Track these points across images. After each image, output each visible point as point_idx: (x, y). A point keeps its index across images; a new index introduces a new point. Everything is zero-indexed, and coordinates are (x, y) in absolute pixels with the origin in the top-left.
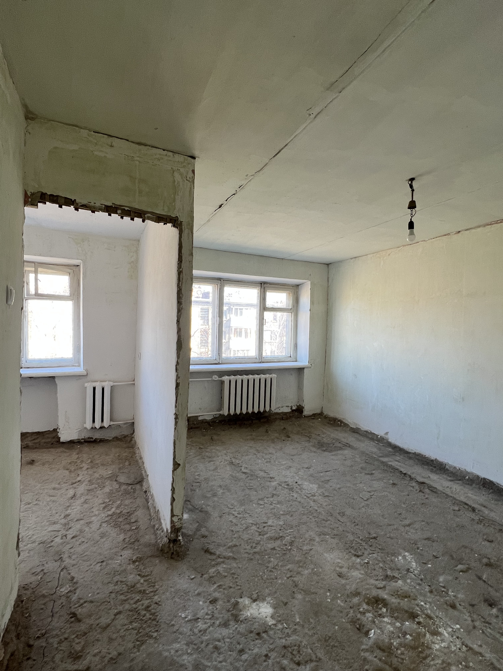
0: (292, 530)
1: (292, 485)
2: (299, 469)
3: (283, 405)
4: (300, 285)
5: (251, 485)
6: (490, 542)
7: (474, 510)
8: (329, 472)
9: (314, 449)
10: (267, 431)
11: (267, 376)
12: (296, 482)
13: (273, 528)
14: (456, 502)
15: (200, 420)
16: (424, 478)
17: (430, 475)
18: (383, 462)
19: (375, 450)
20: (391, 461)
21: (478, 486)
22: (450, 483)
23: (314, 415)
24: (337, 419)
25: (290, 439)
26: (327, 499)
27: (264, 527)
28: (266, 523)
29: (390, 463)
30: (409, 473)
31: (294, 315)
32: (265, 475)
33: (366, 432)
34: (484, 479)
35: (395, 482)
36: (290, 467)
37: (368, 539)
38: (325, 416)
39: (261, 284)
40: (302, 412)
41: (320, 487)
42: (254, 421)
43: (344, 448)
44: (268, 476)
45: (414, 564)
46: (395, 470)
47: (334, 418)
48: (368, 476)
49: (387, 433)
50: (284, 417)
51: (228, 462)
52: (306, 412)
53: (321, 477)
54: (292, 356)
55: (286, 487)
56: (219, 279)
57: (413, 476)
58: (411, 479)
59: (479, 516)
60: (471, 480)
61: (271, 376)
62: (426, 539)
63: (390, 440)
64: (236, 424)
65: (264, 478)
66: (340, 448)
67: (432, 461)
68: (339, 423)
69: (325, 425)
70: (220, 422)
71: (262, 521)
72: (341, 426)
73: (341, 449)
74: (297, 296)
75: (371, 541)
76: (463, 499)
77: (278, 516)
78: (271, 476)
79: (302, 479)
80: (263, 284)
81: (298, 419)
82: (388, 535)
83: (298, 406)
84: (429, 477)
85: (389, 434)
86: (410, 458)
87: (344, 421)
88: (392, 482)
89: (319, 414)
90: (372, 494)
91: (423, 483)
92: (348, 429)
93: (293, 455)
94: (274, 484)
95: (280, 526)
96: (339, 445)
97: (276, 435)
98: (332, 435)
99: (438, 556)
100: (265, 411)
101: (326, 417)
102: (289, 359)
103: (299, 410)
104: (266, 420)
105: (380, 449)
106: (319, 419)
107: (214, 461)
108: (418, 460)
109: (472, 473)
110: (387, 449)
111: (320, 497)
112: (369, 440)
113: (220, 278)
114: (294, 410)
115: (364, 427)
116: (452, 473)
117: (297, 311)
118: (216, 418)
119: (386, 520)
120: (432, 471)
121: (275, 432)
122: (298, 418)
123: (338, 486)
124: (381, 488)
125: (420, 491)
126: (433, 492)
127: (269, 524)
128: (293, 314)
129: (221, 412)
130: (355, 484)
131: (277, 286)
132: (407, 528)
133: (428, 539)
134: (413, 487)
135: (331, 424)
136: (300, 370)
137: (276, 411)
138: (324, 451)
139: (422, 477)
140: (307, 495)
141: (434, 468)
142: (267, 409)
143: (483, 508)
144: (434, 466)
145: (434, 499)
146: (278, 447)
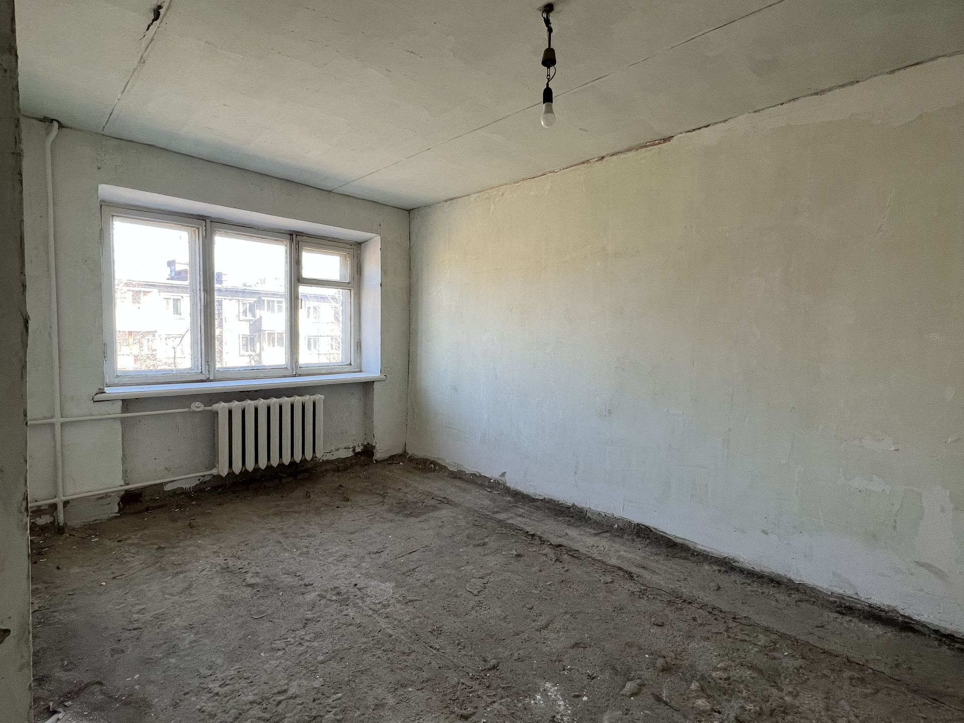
0: (340, 695)
1: (347, 592)
2: (363, 557)
3: (340, 446)
4: (364, 242)
5: (262, 608)
6: (660, 626)
7: (631, 576)
8: (415, 553)
9: (391, 516)
10: (308, 495)
11: (307, 398)
12: (356, 585)
13: (299, 701)
14: (607, 568)
15: (169, 491)
16: (560, 537)
17: (567, 531)
18: (499, 521)
19: (487, 502)
20: (511, 518)
21: (630, 537)
22: (596, 539)
23: (392, 457)
24: (429, 460)
25: (349, 503)
26: (410, 609)
27: (279, 703)
28: (285, 691)
29: (510, 521)
30: (539, 533)
31: (355, 294)
32: (296, 582)
33: (474, 475)
34: (638, 525)
35: (520, 552)
36: (346, 556)
37: (482, 674)
38: (411, 457)
39: (292, 235)
40: (373, 454)
41: (399, 585)
42: (284, 481)
43: (439, 506)
44: (302, 582)
45: (562, 703)
46: (518, 531)
47: (423, 459)
48: (479, 549)
49: (503, 474)
50: (341, 466)
51: (218, 568)
52: (380, 454)
53: (402, 564)
54: (352, 363)
55: (334, 598)
56: (202, 218)
57: (545, 537)
58: (543, 541)
59: (639, 585)
60: (621, 529)
61: (313, 397)
62: (573, 647)
63: (508, 485)
64: (247, 489)
65: (292, 587)
66: (434, 506)
67: (569, 508)
68: (433, 466)
69: (410, 472)
70: (215, 488)
71: (276, 691)
72: (434, 471)
73: (435, 508)
74: (360, 261)
75: (489, 677)
76: (614, 561)
77: (313, 668)
78: (306, 581)
79: (367, 575)
80: (294, 236)
81: (366, 467)
82: (516, 656)
83: (365, 446)
84: (567, 534)
85: (506, 475)
86: (538, 508)
87: (439, 462)
88: (514, 552)
89: (401, 455)
90: (485, 581)
91: (560, 546)
92: (446, 474)
93: (351, 533)
94: (311, 596)
95: (315, 691)
96: (433, 502)
97: (325, 499)
98: (421, 488)
99: (595, 675)
100: (304, 460)
101: (412, 459)
102: (348, 368)
103: (368, 451)
104: (307, 475)
105: (494, 501)
106: (401, 464)
107: (186, 572)
108: (548, 508)
109: (623, 520)
110: (505, 498)
111: (398, 606)
112: (477, 488)
113: (203, 216)
114: (359, 453)
115: (470, 468)
116: (596, 522)
117: (360, 288)
118: (205, 482)
119: (510, 626)
120: (569, 524)
121: (324, 494)
122: (366, 465)
123: (431, 577)
124: (498, 567)
125: (557, 560)
126: (575, 557)
127: (290, 693)
128: (352, 291)
129: (214, 472)
130: (458, 568)
131: (322, 241)
132: (545, 632)
133: (576, 645)
134: (546, 555)
135: (420, 469)
136: (367, 386)
137: (325, 459)
138: (408, 516)
139: (558, 536)
140: (373, 607)
141: (571, 519)
142: (309, 456)
143: (642, 571)
144: (571, 515)
145: (577, 571)
146: (326, 522)
